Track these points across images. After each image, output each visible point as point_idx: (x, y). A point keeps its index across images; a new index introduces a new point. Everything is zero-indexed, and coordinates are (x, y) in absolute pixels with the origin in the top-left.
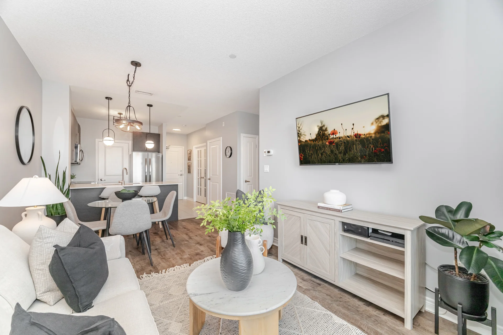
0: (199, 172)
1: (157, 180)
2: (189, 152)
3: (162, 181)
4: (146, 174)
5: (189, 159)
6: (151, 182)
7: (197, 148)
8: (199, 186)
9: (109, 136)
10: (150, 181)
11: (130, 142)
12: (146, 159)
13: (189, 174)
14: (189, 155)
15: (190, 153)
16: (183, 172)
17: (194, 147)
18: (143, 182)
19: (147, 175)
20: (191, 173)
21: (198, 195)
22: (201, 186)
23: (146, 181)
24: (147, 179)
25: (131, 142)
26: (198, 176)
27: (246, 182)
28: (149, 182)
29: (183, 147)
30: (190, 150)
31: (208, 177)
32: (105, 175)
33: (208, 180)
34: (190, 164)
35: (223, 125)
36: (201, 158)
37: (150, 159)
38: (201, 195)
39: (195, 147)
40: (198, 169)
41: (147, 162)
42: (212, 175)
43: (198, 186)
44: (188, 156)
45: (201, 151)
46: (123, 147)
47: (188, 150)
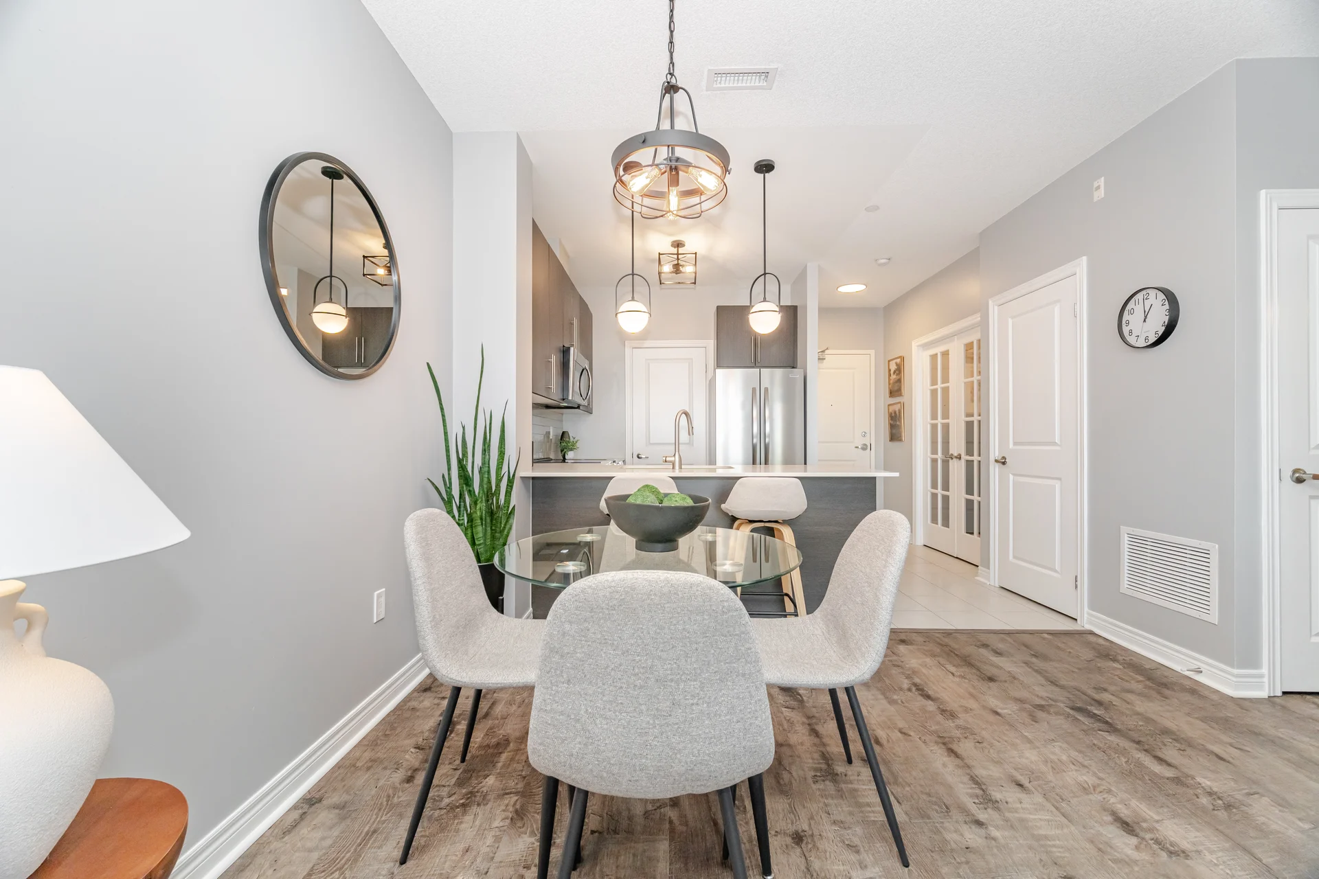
0: (940, 437)
1: (788, 461)
2: (893, 367)
3: (805, 464)
4: (755, 441)
5: (896, 390)
6: (770, 466)
7: (926, 346)
8: (940, 491)
9: (633, 299)
10: (766, 463)
11: (711, 344)
12: (754, 390)
13: (896, 444)
14: (894, 377)
15: (899, 370)
16: (871, 439)
17: (915, 344)
18: (745, 463)
19: (756, 445)
20: (901, 440)
21: (934, 520)
22: (946, 487)
23: (754, 463)
24: (759, 455)
25: (713, 341)
26: (934, 451)
27: (1300, 481)
28: (763, 466)
29: (872, 352)
30: (900, 357)
31: (995, 453)
32: (649, 443)
33: (992, 464)
34: (897, 408)
35: (1100, 194)
36: (948, 381)
37: (766, 389)
38: (946, 523)
39: (917, 344)
40: (934, 427)
41: (758, 398)
42: (1015, 444)
43: (934, 486)
44: (889, 380)
45: (945, 354)
46: (692, 359)
47: (889, 361)
